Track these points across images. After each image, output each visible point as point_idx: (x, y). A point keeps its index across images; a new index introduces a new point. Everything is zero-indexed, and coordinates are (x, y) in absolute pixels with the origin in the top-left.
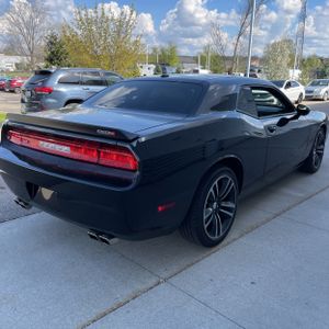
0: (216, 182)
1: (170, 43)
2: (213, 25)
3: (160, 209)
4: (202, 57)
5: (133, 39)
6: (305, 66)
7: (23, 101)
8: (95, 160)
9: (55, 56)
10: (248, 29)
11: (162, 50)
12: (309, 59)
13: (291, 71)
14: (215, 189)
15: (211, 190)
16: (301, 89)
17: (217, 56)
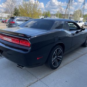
0: (56, 50)
1: (48, 11)
2: (60, 6)
3: (38, 59)
4: (57, 14)
5: (38, 9)
6: (84, 17)
7: (7, 25)
8: (18, 43)
9: (16, 13)
10: (69, 7)
11: (46, 12)
12: (85, 15)
13: (81, 18)
14: (56, 52)
15: (55, 52)
16: (83, 23)
17: (61, 14)
